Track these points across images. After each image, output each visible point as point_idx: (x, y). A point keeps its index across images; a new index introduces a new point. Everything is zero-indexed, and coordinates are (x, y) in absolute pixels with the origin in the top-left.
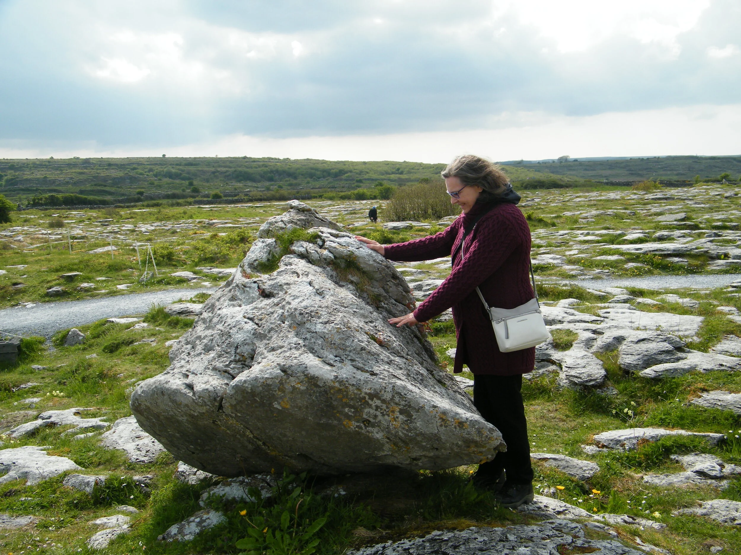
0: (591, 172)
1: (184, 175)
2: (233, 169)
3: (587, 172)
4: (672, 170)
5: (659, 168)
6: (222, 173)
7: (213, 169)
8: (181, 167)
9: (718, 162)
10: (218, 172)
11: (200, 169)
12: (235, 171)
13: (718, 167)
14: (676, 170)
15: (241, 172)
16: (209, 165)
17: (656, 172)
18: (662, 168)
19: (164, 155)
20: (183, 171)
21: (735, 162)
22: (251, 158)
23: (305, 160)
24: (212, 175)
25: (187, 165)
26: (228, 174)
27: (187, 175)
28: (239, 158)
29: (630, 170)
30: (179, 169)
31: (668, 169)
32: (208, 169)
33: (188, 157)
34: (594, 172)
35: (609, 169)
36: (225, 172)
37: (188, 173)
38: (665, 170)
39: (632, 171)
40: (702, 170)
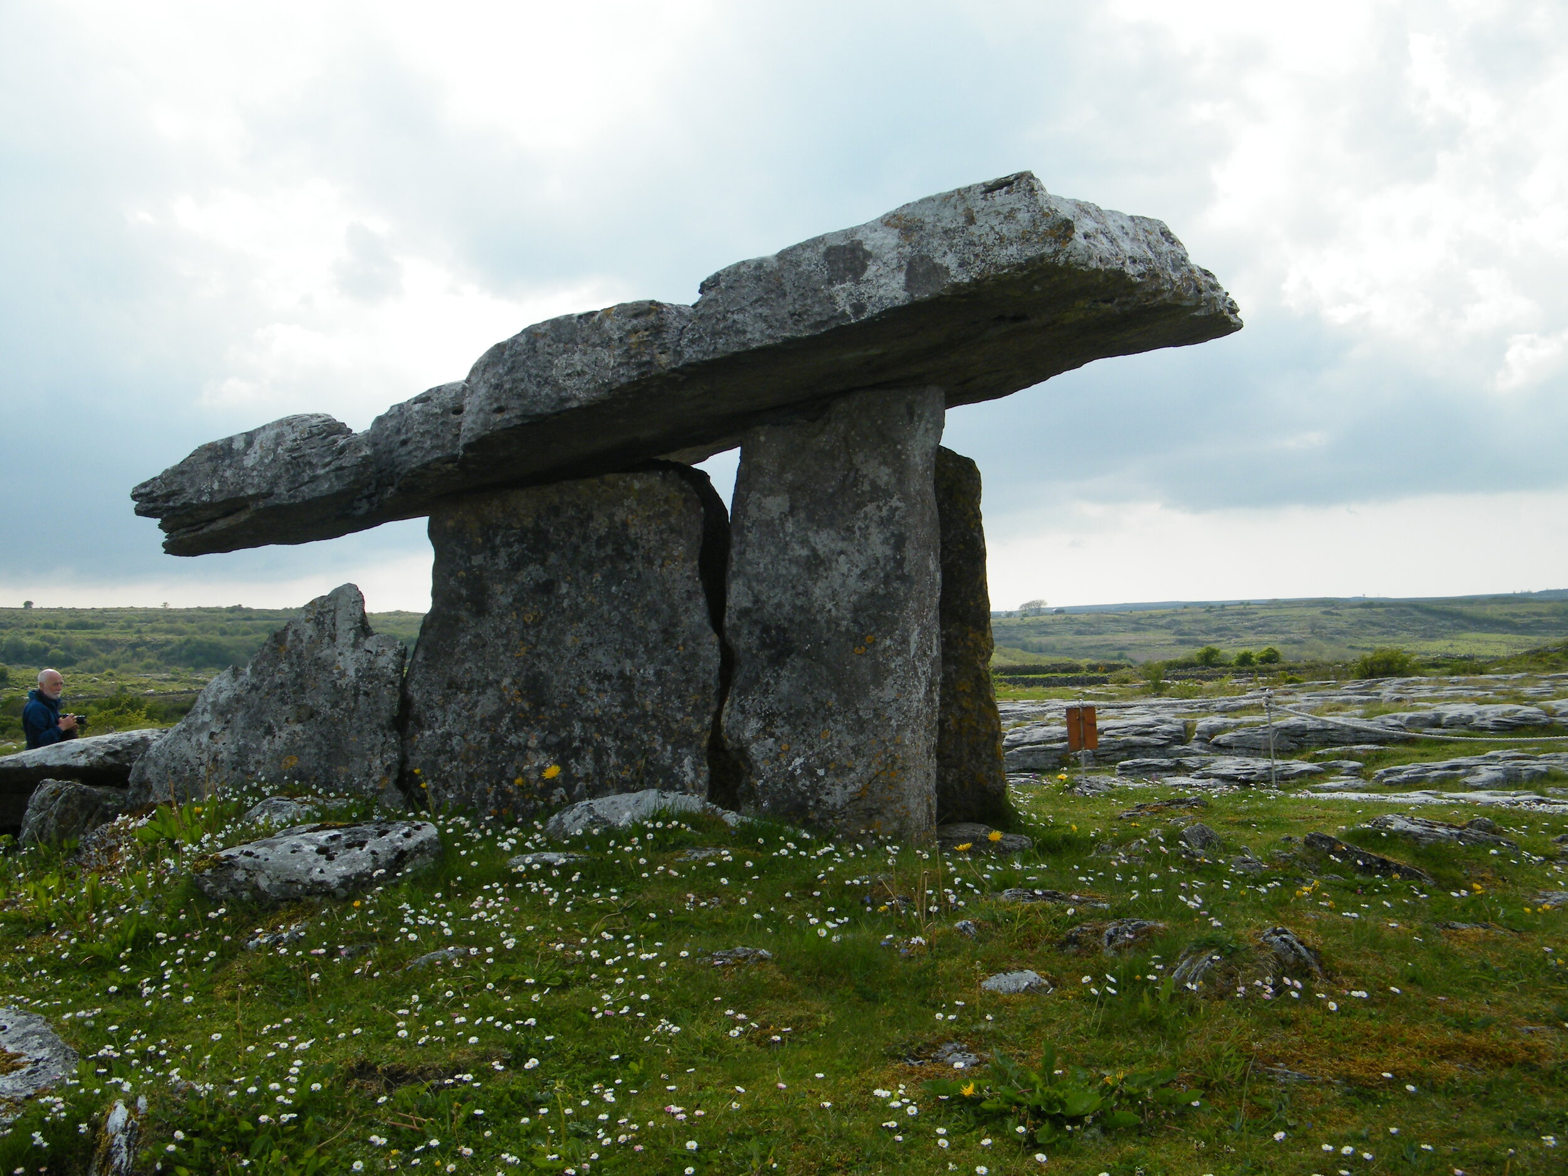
0: (1089, 638)
1: (55, 651)
2: (183, 638)
3: (1081, 638)
4: (1274, 632)
5: (1246, 628)
6: (153, 646)
7: (133, 638)
8: (50, 633)
9: (1377, 614)
10: (145, 643)
11: (102, 637)
12: (188, 642)
13: (1379, 625)
14: (1282, 633)
15: (200, 644)
16: (130, 627)
17: (1237, 636)
18: (1252, 628)
19: (28, 604)
20: (52, 641)
21: (1417, 614)
22: (249, 610)
23: (389, 614)
24: (129, 653)
25: (70, 627)
26: (168, 648)
27: (62, 653)
28: (218, 610)
29: (1181, 633)
30: (43, 638)
31: (1266, 629)
32: (120, 637)
33: (89, 607)
34: (1098, 637)
35: (1135, 630)
36: (162, 645)
37: (67, 648)
38: (1260, 632)
39: (1185, 634)
40: (1341, 632)
